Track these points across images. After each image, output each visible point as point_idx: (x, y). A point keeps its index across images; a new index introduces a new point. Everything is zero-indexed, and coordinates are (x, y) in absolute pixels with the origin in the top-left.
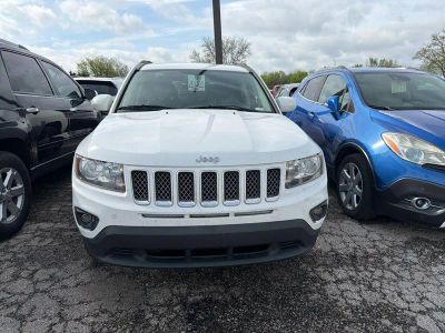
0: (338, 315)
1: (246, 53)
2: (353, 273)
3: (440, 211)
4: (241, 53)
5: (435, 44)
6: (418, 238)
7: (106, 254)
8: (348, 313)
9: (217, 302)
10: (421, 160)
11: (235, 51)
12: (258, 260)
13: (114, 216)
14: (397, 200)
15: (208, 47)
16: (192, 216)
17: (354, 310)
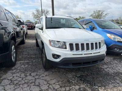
0: (111, 75)
1: (48, 13)
2: (108, 66)
3: (121, 51)
4: (46, 13)
5: (94, 14)
6: (115, 58)
7: (62, 65)
8: (113, 74)
9: (84, 76)
10: (116, 40)
11: (45, 12)
12: (96, 64)
13: (66, 55)
14: (112, 49)
15: (37, 11)
16: (84, 54)
17: (114, 74)
